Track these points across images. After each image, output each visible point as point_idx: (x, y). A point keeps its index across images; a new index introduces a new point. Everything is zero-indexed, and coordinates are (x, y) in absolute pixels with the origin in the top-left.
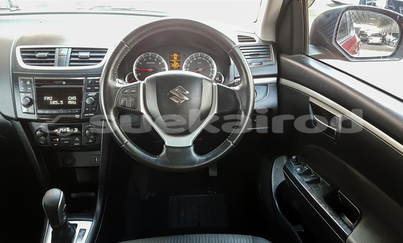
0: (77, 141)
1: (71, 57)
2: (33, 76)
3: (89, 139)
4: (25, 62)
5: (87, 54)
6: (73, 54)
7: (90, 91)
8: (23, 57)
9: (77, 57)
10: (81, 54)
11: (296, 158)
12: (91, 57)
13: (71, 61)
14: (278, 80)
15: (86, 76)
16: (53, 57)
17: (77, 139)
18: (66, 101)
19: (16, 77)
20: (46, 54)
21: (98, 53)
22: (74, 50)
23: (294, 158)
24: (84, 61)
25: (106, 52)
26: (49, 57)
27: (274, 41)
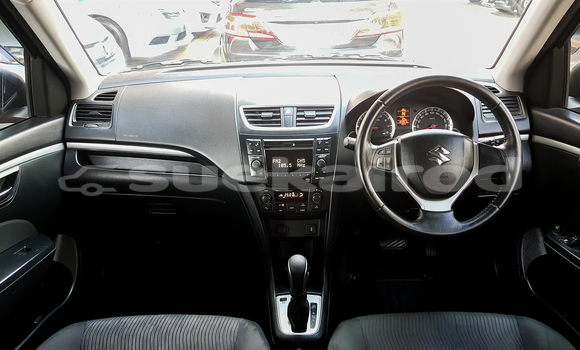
0: (303, 208)
1: (298, 116)
2: (262, 138)
3: (315, 205)
4: (251, 122)
5: (313, 113)
6: (299, 114)
7: (320, 153)
8: (248, 117)
9: (303, 116)
10: (307, 113)
11: (560, 229)
12: (317, 116)
13: (297, 121)
14: (530, 137)
15: (315, 137)
16: (279, 117)
17: (303, 205)
18: (295, 164)
19: (244, 139)
20: (271, 114)
21: (325, 111)
22: (300, 109)
23: (557, 228)
24: (310, 120)
25: (332, 111)
26: (274, 117)
27: (522, 91)
